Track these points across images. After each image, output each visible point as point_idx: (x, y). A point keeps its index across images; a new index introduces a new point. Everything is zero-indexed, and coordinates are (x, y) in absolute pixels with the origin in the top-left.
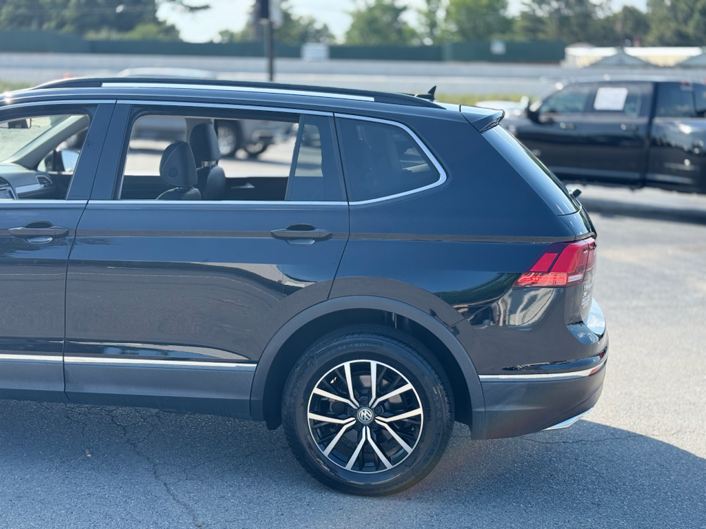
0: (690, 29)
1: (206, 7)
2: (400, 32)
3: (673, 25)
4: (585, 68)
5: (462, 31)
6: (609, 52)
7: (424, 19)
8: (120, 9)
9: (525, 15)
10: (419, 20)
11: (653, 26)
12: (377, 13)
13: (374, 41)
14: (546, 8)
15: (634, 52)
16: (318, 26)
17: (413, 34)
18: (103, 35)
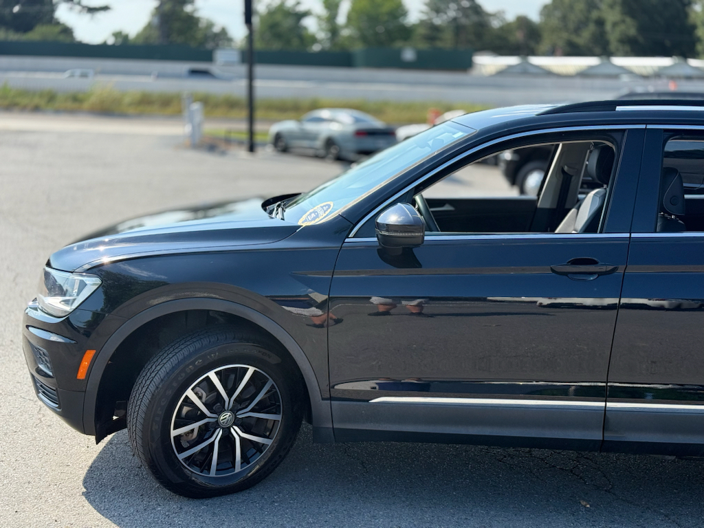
0: (583, 40)
1: (106, 8)
2: (301, 37)
3: (565, 35)
4: (492, 76)
5: (364, 38)
6: (513, 61)
7: (324, 25)
8: (16, 9)
9: (422, 23)
10: (320, 25)
11: (545, 35)
12: (278, 17)
13: (276, 46)
14: (443, 17)
15: (536, 60)
16: (216, 29)
17: (314, 40)
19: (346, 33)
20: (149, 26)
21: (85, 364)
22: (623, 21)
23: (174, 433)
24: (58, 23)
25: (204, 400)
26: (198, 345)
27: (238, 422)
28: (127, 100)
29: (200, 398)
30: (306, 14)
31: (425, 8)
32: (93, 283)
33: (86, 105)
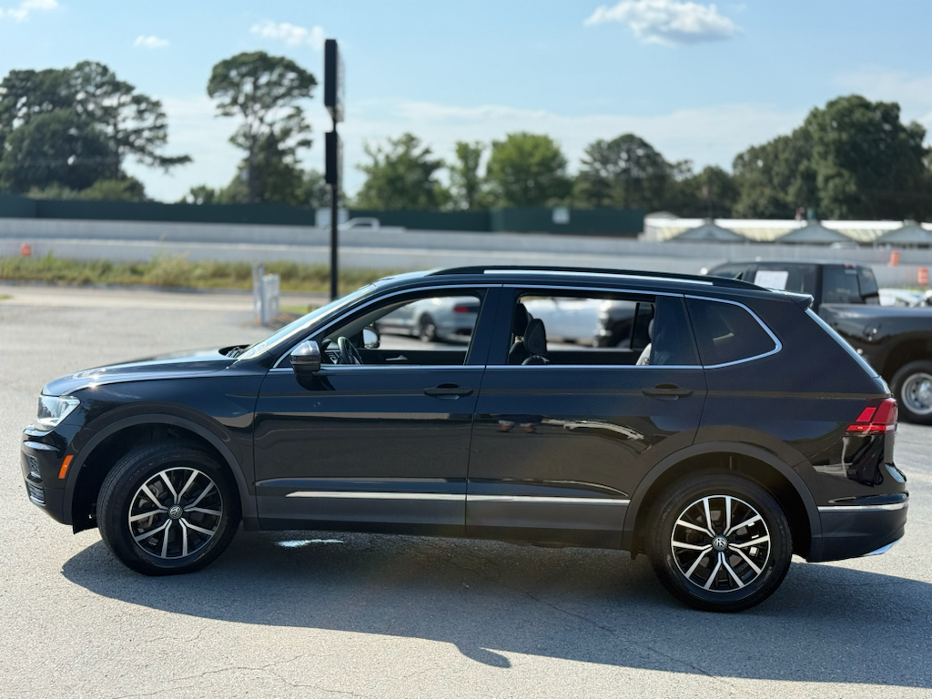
0: (790, 197)
1: (184, 160)
2: (430, 194)
3: (768, 191)
4: (666, 241)
5: (509, 195)
6: (695, 223)
7: (460, 180)
8: (71, 160)
9: (584, 176)
11: (744, 192)
12: (401, 169)
13: (398, 204)
14: (611, 167)
15: (723, 223)
17: (446, 196)
18: (51, 193)
19: (486, 188)
20: (238, 180)
21: (65, 466)
22: (839, 175)
23: (132, 519)
24: (124, 177)
25: (157, 495)
26: (152, 450)
27: (185, 515)
28: (198, 272)
29: (154, 494)
30: (437, 165)
31: (587, 158)
32: (74, 403)
33: (146, 279)
